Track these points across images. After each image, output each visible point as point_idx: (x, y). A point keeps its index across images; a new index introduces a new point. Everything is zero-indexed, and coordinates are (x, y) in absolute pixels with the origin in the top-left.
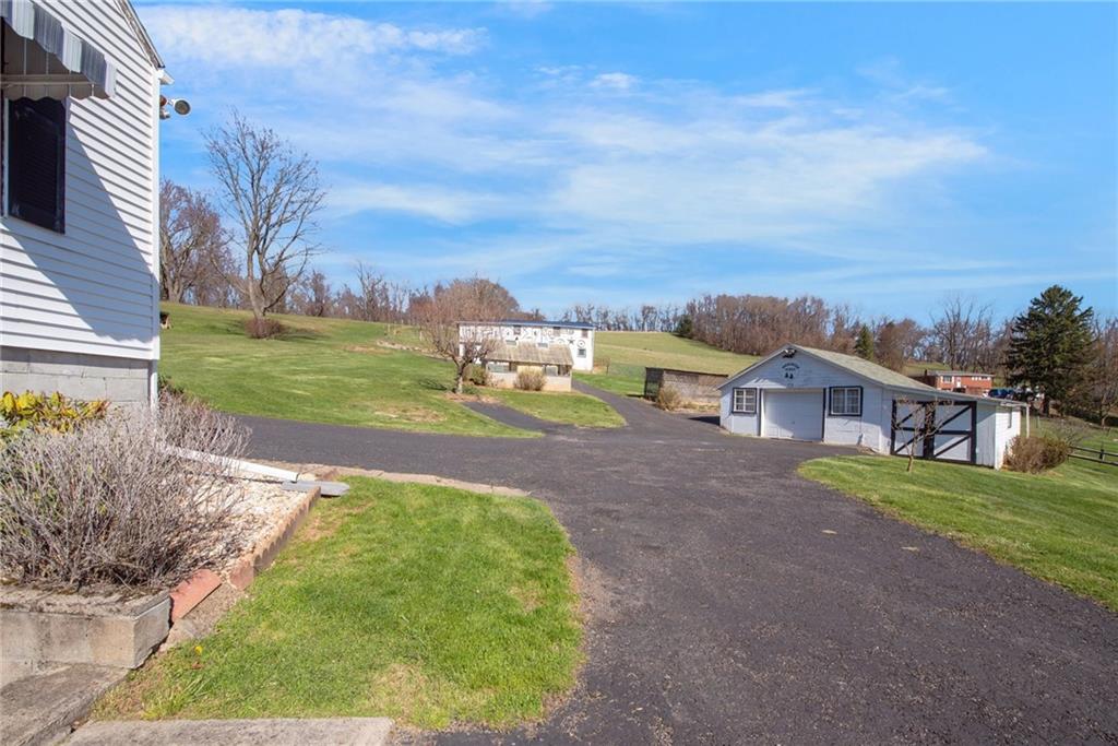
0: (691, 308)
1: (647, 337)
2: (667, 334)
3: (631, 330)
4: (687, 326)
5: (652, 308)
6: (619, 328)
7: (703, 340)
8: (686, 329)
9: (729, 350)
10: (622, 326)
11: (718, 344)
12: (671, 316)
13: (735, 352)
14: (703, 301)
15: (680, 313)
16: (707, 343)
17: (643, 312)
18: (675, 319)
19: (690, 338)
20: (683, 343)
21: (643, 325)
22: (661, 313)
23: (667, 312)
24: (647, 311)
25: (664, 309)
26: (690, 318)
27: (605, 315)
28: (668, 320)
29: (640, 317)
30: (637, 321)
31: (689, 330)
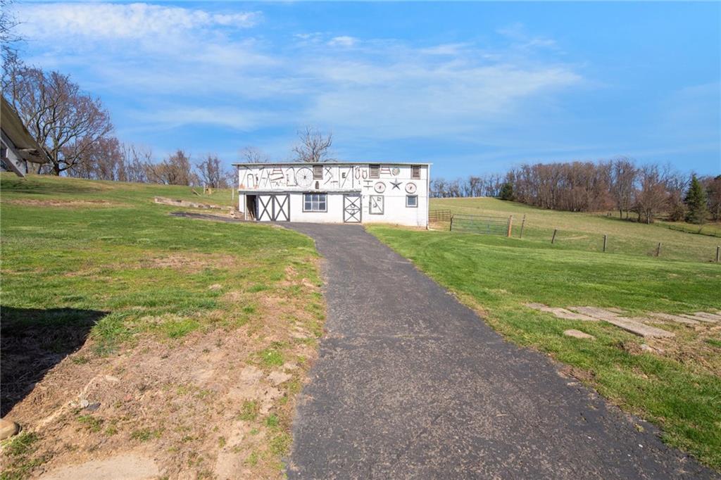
0: (511, 177)
1: (475, 200)
2: (492, 198)
3: (462, 196)
4: (508, 191)
5: (478, 179)
6: (452, 196)
7: (522, 201)
8: (507, 193)
9: (549, 208)
10: (454, 194)
11: (537, 204)
12: (493, 185)
13: (554, 209)
14: (521, 170)
15: (501, 182)
16: (526, 203)
17: (471, 184)
18: (497, 187)
19: (511, 200)
20: (507, 204)
21: (471, 192)
22: (485, 182)
23: (491, 182)
24: (474, 182)
25: (488, 179)
26: (510, 185)
27: (441, 187)
28: (492, 188)
29: (468, 186)
30: (467, 190)
31: (510, 194)
